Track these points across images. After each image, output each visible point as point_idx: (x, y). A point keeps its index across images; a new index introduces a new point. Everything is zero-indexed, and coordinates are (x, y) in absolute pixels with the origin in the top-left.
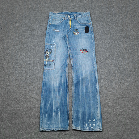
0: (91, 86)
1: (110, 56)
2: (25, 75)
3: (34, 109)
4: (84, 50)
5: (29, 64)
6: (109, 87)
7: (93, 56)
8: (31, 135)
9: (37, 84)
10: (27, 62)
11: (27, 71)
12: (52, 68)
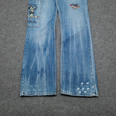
0: (83, 44)
1: (105, 11)
2: (5, 33)
3: (15, 70)
4: (75, 5)
5: (10, 21)
6: (105, 45)
7: (85, 11)
8: (10, 101)
9: (19, 42)
10: (8, 18)
11: (8, 28)
12: (37, 25)
